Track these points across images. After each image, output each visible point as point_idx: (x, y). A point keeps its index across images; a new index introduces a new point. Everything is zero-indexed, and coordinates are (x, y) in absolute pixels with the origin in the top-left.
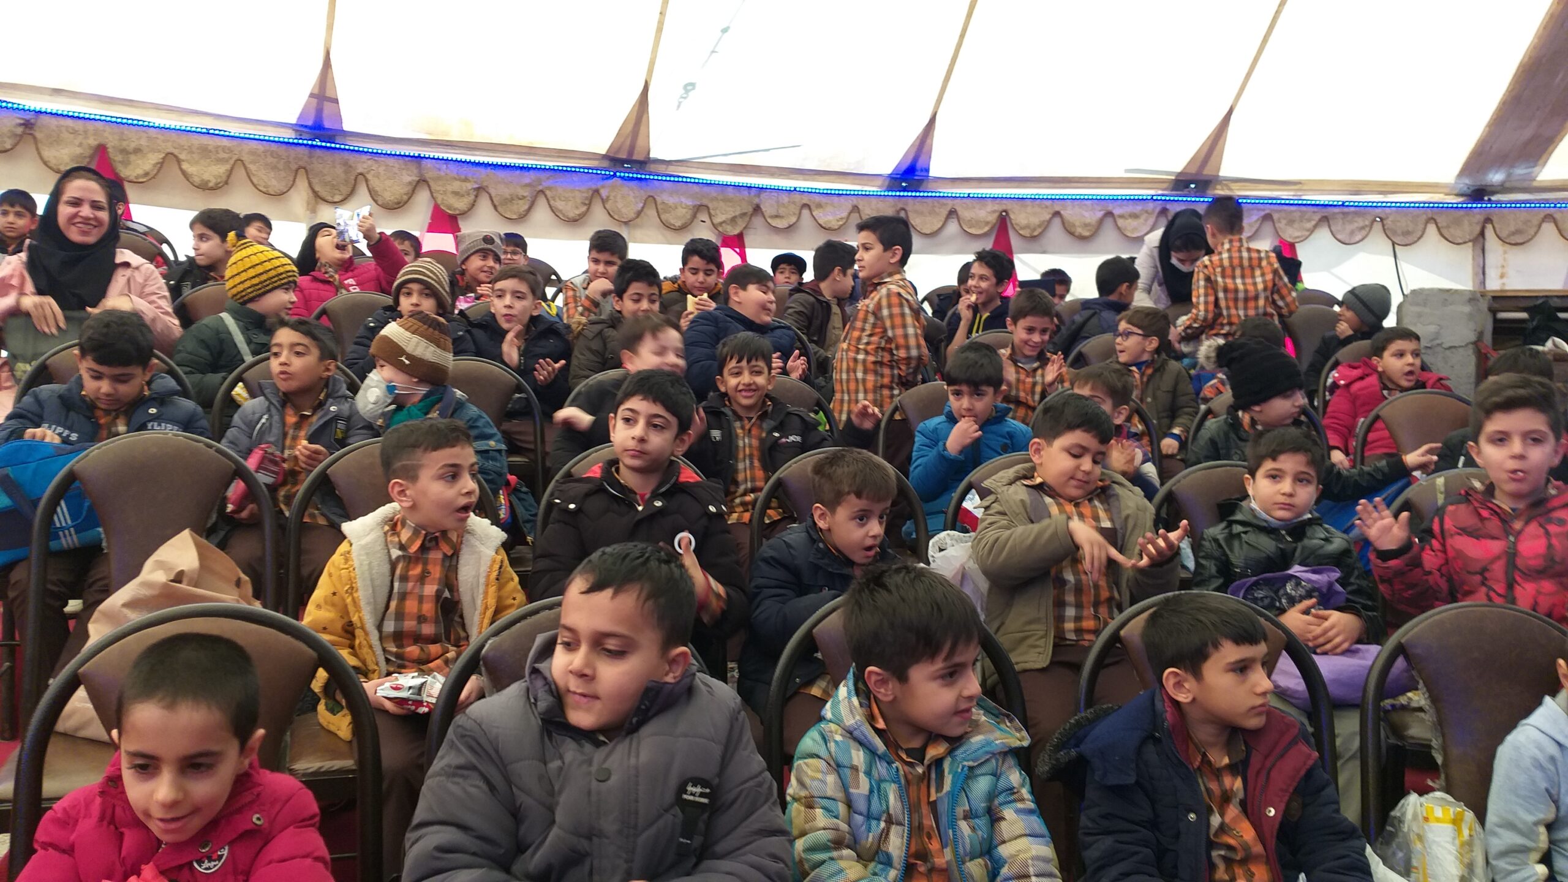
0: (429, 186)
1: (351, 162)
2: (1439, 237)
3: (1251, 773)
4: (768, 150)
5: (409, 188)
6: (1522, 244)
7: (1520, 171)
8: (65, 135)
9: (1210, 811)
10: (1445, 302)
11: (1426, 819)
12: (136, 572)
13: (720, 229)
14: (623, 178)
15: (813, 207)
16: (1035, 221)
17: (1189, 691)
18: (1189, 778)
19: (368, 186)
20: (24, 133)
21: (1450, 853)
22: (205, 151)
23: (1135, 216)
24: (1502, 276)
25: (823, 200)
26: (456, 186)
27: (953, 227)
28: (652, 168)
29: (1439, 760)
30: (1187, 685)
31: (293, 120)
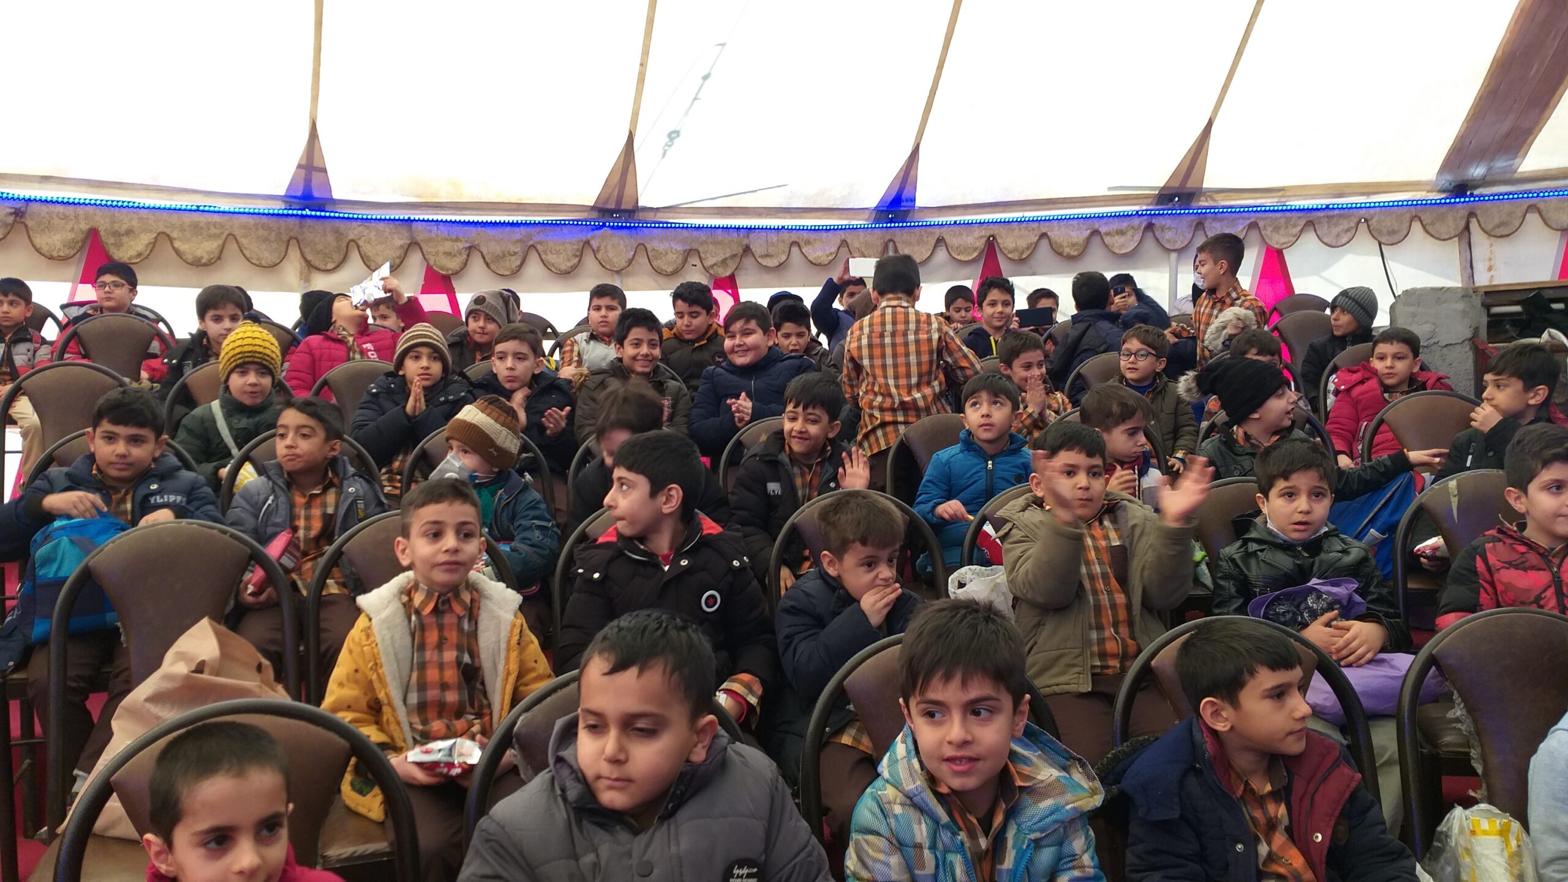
0: (421, 248)
1: (342, 230)
2: (1425, 234)
3: (1295, 798)
4: (755, 191)
5: (401, 252)
6: (1508, 235)
7: (1500, 164)
8: (56, 221)
9: (1257, 840)
10: (1438, 301)
11: (1473, 833)
12: (157, 664)
13: (712, 272)
14: (613, 227)
15: (802, 244)
16: (1023, 244)
17: (1227, 719)
18: (1233, 807)
19: (359, 252)
20: (15, 221)
21: (1500, 865)
22: (196, 228)
23: (1122, 233)
24: (1490, 269)
25: (813, 236)
26: (448, 246)
27: (941, 255)
28: (641, 216)
29: (1480, 771)
30: (1224, 714)
31: (282, 192)
